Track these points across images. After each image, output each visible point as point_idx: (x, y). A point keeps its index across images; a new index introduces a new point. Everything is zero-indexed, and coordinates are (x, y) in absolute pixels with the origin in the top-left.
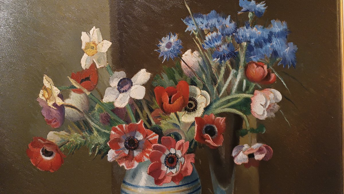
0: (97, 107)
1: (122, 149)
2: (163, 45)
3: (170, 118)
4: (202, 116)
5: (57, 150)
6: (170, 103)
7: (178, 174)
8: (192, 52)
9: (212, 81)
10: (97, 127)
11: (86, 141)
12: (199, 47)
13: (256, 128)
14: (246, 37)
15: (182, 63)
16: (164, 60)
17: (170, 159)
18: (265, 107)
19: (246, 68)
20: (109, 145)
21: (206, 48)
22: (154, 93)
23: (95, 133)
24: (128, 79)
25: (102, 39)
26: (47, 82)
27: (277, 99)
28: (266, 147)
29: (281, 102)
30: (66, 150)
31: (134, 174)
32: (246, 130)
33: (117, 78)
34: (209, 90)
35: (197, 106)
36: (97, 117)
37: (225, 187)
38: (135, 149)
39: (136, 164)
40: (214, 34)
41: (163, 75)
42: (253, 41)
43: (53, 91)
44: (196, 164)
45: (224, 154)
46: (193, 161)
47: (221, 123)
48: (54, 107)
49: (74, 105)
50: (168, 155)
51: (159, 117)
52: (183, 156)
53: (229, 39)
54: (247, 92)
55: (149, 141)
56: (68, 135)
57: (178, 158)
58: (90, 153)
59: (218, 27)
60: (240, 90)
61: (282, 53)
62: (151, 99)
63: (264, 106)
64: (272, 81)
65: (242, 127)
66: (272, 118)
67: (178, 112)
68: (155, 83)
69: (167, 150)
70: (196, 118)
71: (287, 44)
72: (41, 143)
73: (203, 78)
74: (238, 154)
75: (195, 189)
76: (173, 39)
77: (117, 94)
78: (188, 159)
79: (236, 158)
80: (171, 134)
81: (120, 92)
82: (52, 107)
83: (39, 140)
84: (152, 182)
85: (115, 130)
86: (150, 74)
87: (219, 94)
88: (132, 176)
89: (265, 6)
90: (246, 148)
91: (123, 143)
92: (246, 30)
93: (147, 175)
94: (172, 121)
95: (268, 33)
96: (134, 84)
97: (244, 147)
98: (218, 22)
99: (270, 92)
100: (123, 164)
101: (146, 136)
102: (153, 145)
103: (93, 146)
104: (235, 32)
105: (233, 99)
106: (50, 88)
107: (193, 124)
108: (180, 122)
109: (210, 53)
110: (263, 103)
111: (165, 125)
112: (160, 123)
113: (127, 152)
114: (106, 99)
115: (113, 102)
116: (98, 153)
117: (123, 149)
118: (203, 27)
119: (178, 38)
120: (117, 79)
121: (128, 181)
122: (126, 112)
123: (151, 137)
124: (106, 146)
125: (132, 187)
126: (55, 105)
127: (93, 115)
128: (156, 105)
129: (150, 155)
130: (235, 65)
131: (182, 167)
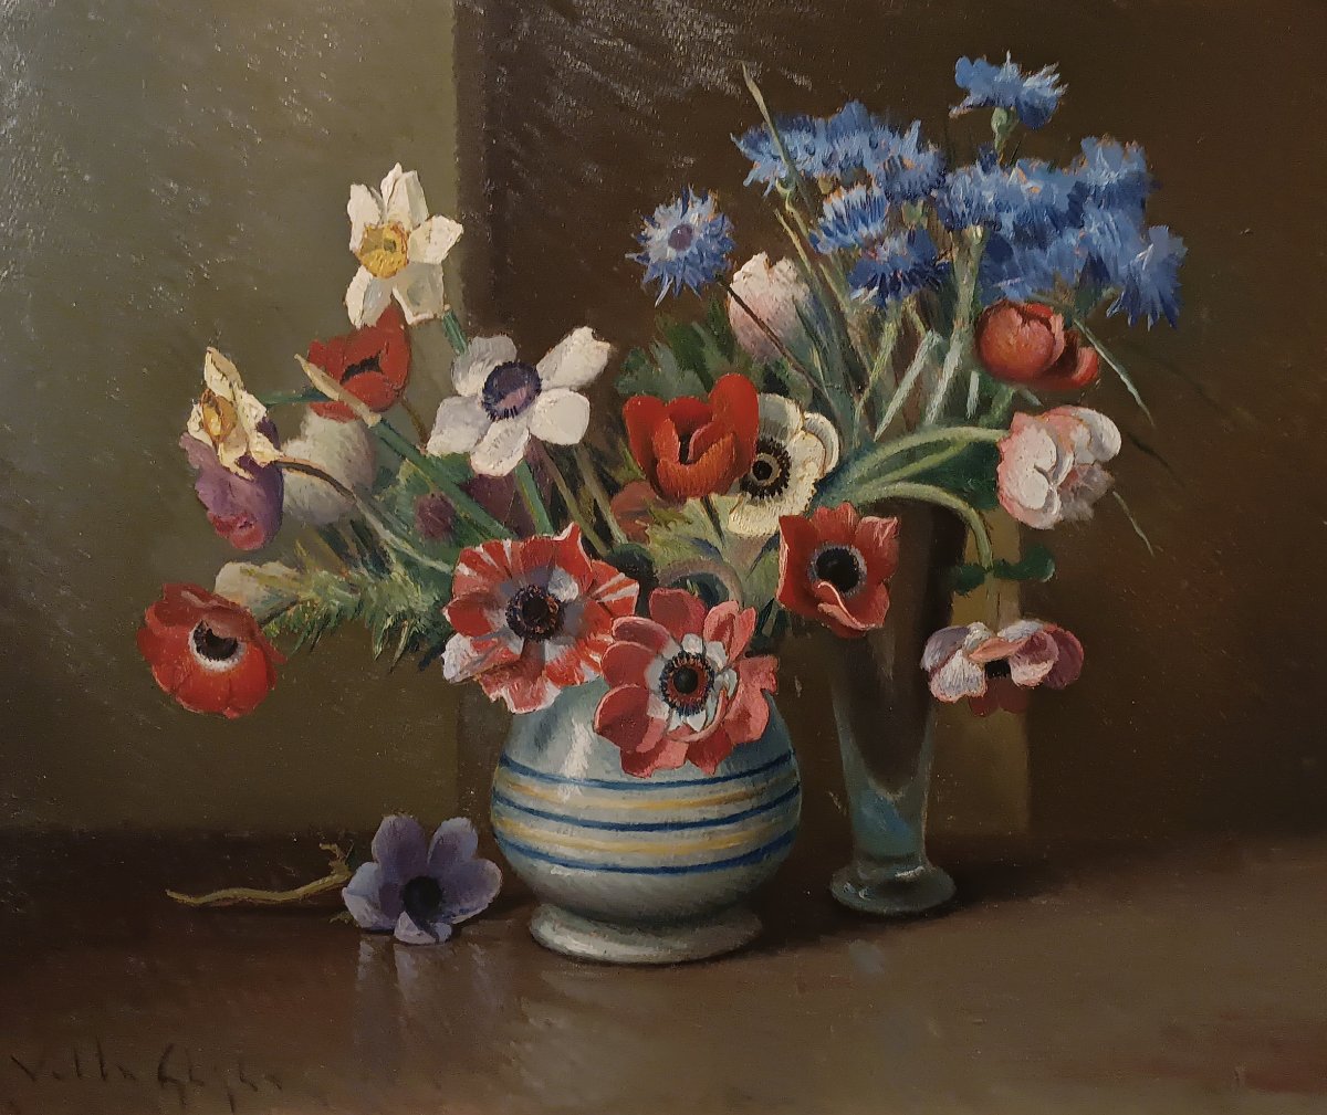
0: (405, 472)
1: (497, 635)
2: (658, 237)
3: (683, 518)
4: (810, 510)
5: (252, 634)
6: (683, 459)
7: (712, 735)
8: (771, 263)
9: (846, 376)
10: (407, 548)
11: (361, 603)
12: (798, 247)
13: (1018, 561)
14: (981, 207)
15: (733, 305)
16: (664, 293)
17: (683, 677)
18: (1055, 476)
19: (980, 325)
20: (448, 618)
21: (827, 247)
22: (622, 422)
23: (398, 571)
24: (522, 365)
25: (425, 214)
26: (217, 375)
27: (1101, 447)
28: (1055, 635)
29: (1115, 458)
30: (288, 634)
31: (545, 731)
32: (978, 566)
33: (483, 360)
34: (837, 411)
35: (789, 475)
36: (404, 509)
37: (894, 790)
38: (548, 635)
39: (552, 692)
40: (858, 193)
41: (657, 352)
42: (1008, 220)
43: (240, 409)
44: (782, 696)
45: (890, 661)
46: (770, 686)
47: (881, 539)
48: (241, 472)
49: (317, 462)
50: (677, 663)
51: (644, 514)
52: (734, 665)
53: (916, 214)
54: (984, 420)
55: (602, 604)
56: (295, 579)
57: (712, 674)
58: (378, 649)
59: (874, 168)
60: (955, 410)
61: (1123, 269)
62: (613, 446)
63: (1050, 475)
64: (1083, 379)
65: (960, 556)
66: (1081, 522)
67: (714, 497)
68: (625, 383)
69: (672, 642)
70: (783, 520)
71: (1144, 231)
72: (193, 608)
73: (812, 365)
74: (945, 661)
75: (777, 795)
76: (699, 214)
77: (481, 423)
78: (751, 676)
79: (937, 675)
80: (688, 582)
81: (493, 418)
82: (234, 469)
83: (186, 594)
84: (612, 764)
85: (473, 561)
86: (608, 345)
87: (874, 428)
88: (536, 740)
89: (1056, 85)
90: (977, 637)
91: (503, 612)
92: (983, 178)
93: (594, 735)
94: (691, 531)
95: (1069, 191)
96: (544, 384)
97: (968, 631)
98: (873, 145)
99: (1076, 422)
100: (504, 692)
101: (590, 585)
102: (618, 622)
103: (389, 622)
104: (940, 184)
105: (928, 448)
106: (229, 396)
107: (772, 543)
108: (720, 533)
109: (839, 269)
110: (1047, 464)
111: (664, 544)
112: (646, 539)
113: (516, 646)
114: (440, 443)
115: (467, 455)
116: (406, 648)
117: (502, 633)
118: (812, 165)
119: (717, 210)
120: (480, 365)
121: (519, 756)
122: (517, 492)
123: (612, 590)
124: (437, 620)
125: (534, 780)
126: (246, 462)
127: (390, 504)
128: (632, 467)
129: (604, 661)
130: (938, 315)
131: (726, 708)
